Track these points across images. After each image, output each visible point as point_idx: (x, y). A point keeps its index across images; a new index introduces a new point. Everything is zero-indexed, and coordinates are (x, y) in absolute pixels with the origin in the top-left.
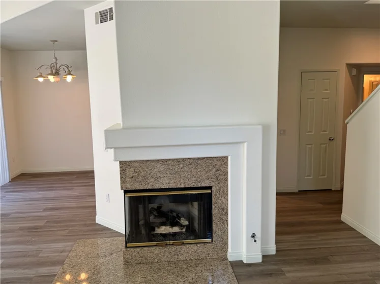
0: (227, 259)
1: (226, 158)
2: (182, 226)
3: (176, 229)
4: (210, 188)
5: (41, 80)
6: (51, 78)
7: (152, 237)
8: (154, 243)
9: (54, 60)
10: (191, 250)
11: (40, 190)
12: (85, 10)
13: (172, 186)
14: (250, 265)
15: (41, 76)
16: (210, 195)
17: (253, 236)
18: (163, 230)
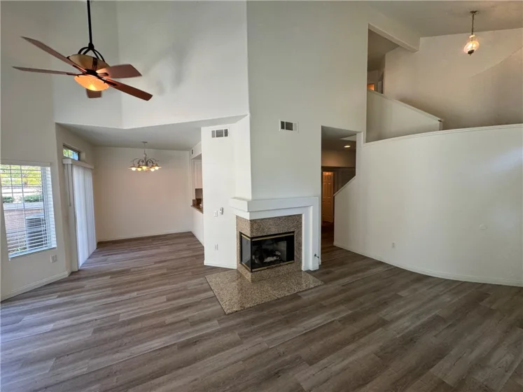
0: (301, 271)
1: (301, 215)
2: (277, 256)
3: (275, 258)
4: (293, 232)
5: (134, 169)
6: (145, 168)
7: (263, 264)
8: (265, 268)
9: (144, 155)
10: (285, 268)
11: (132, 251)
12: (202, 128)
13: (276, 233)
14: (315, 271)
15: (134, 167)
16: (293, 236)
17: (315, 255)
18: (269, 259)
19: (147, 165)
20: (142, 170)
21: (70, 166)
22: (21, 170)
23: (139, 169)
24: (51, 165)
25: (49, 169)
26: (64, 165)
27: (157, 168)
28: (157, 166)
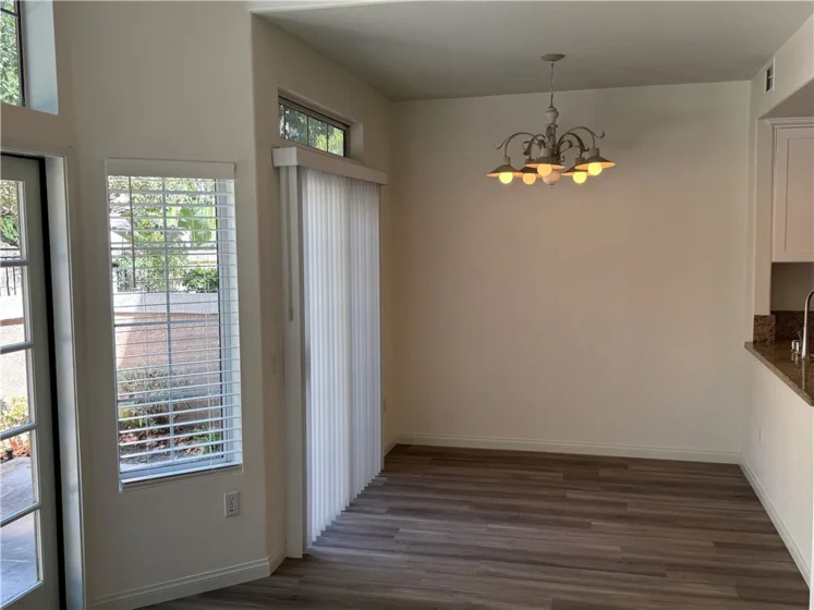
5: (506, 178)
6: (545, 170)
9: (549, 115)
19: (554, 157)
20: (539, 180)
21: (293, 175)
22: (165, 192)
23: (529, 179)
24: (236, 172)
25: (231, 185)
26: (278, 169)
27: (595, 168)
28: (597, 158)
